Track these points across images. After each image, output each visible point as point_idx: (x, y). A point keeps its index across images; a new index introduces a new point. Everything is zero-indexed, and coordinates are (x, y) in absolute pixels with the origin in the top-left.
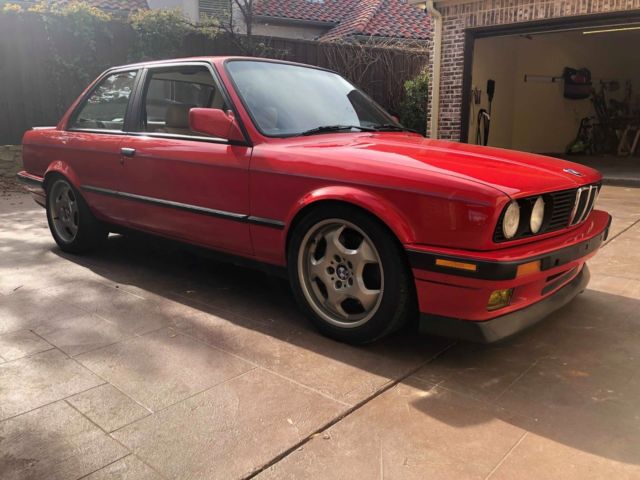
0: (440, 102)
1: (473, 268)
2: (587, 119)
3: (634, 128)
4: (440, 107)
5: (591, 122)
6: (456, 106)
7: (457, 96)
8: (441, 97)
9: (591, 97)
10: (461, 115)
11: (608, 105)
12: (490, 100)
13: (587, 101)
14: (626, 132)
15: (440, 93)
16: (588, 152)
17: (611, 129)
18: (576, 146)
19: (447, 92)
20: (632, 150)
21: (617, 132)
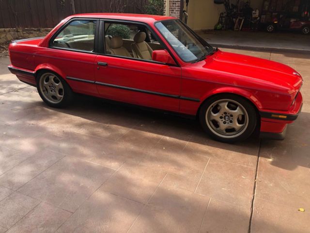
0: (170, 8)
1: (285, 117)
2: (222, 13)
3: (241, 18)
4: (170, 11)
5: (224, 15)
6: (178, 11)
7: (178, 6)
8: (170, 6)
9: (225, 3)
10: (180, 15)
11: (231, 7)
12: (187, 5)
13: (223, 5)
14: (238, 19)
15: (170, 4)
16: (223, 29)
17: (231, 18)
18: (218, 26)
19: (173, 4)
20: (240, 28)
21: (234, 19)
